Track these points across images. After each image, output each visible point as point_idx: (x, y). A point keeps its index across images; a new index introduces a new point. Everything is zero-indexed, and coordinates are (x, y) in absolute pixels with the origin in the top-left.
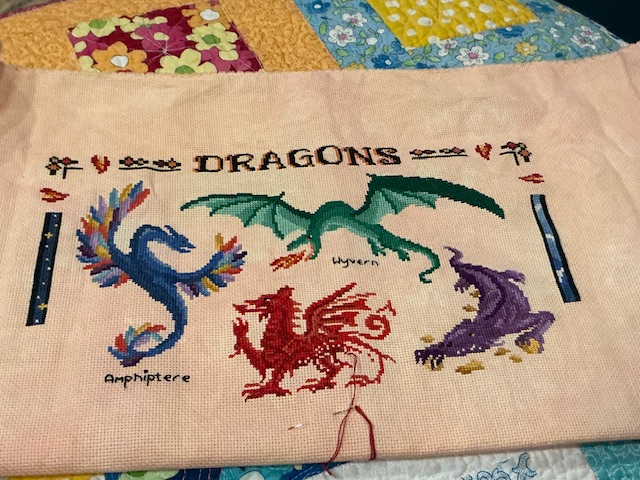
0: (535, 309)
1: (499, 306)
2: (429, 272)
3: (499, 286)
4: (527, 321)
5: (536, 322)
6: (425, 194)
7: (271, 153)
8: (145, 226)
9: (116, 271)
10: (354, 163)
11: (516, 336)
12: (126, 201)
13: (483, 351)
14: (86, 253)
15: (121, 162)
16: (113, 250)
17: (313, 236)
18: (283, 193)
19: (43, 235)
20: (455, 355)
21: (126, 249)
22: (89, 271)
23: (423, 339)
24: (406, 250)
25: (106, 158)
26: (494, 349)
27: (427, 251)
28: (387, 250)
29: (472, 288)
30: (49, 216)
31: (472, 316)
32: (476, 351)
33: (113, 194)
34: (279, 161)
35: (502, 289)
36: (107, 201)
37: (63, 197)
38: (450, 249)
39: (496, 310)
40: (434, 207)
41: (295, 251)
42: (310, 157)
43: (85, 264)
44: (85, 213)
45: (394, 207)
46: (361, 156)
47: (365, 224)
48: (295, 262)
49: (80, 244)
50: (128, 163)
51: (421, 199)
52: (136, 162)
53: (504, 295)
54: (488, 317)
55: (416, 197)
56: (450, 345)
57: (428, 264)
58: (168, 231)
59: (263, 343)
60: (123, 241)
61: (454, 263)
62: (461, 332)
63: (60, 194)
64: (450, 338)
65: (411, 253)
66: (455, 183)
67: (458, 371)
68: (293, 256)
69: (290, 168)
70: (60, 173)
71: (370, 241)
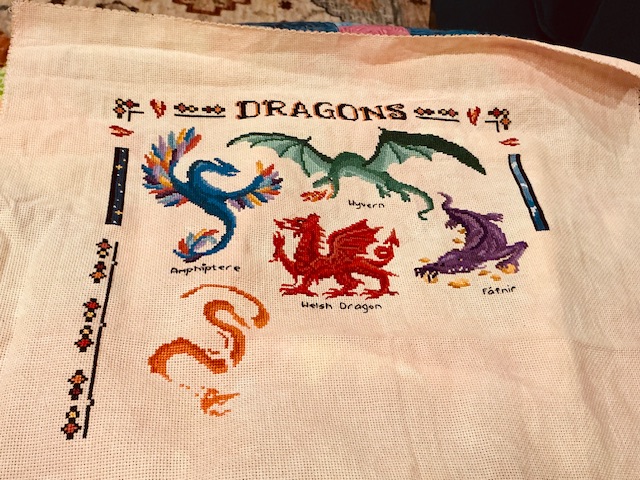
0: (511, 242)
1: (482, 240)
2: (425, 212)
3: (482, 225)
4: (504, 252)
5: (512, 252)
6: (424, 148)
7: (300, 103)
8: (198, 162)
9: (177, 196)
10: (368, 118)
11: (496, 262)
12: (182, 144)
13: (469, 272)
14: (151, 180)
15: (176, 107)
16: (174, 180)
17: (333, 179)
18: (310, 138)
19: (114, 167)
20: (447, 273)
21: (184, 179)
22: (154, 195)
23: (421, 260)
24: (407, 192)
25: (162, 103)
26: (478, 271)
27: (424, 194)
28: (392, 193)
29: (460, 227)
30: (118, 150)
31: (460, 247)
32: (463, 271)
33: (171, 136)
34: (306, 112)
35: (485, 228)
36: (166, 140)
37: (129, 133)
38: (442, 194)
39: (479, 244)
40: (430, 159)
41: (318, 189)
42: (332, 111)
43: (150, 190)
44: (148, 151)
45: (398, 157)
46: (374, 113)
47: (374, 172)
48: (320, 199)
49: (144, 175)
50: (181, 108)
51: (421, 152)
52: (188, 109)
53: (486, 231)
54: (473, 248)
55: (417, 151)
56: (443, 265)
57: (424, 206)
58: (217, 163)
59: (295, 256)
60: (181, 173)
61: (445, 206)
62: (452, 257)
63: (126, 130)
64: (444, 260)
65: (412, 196)
66: (449, 140)
67: (450, 285)
68: (317, 193)
69: (316, 118)
70: (125, 115)
71: (378, 187)
